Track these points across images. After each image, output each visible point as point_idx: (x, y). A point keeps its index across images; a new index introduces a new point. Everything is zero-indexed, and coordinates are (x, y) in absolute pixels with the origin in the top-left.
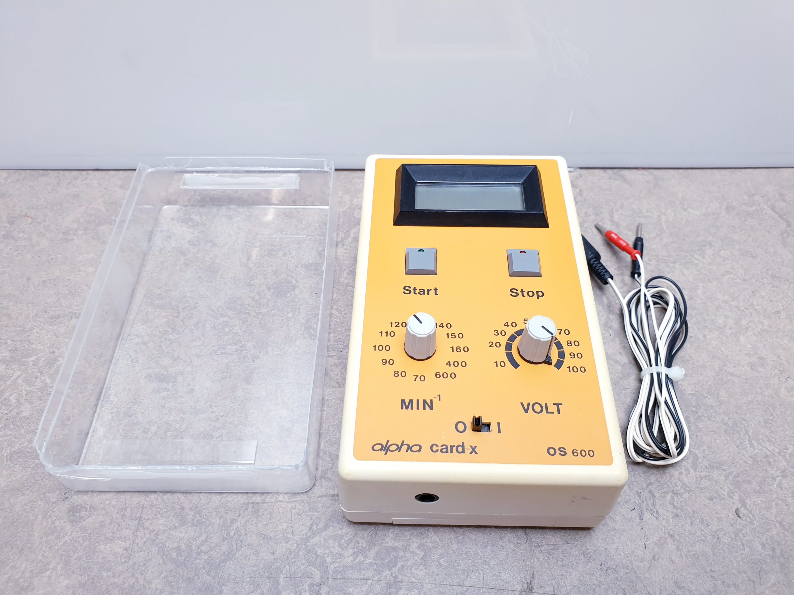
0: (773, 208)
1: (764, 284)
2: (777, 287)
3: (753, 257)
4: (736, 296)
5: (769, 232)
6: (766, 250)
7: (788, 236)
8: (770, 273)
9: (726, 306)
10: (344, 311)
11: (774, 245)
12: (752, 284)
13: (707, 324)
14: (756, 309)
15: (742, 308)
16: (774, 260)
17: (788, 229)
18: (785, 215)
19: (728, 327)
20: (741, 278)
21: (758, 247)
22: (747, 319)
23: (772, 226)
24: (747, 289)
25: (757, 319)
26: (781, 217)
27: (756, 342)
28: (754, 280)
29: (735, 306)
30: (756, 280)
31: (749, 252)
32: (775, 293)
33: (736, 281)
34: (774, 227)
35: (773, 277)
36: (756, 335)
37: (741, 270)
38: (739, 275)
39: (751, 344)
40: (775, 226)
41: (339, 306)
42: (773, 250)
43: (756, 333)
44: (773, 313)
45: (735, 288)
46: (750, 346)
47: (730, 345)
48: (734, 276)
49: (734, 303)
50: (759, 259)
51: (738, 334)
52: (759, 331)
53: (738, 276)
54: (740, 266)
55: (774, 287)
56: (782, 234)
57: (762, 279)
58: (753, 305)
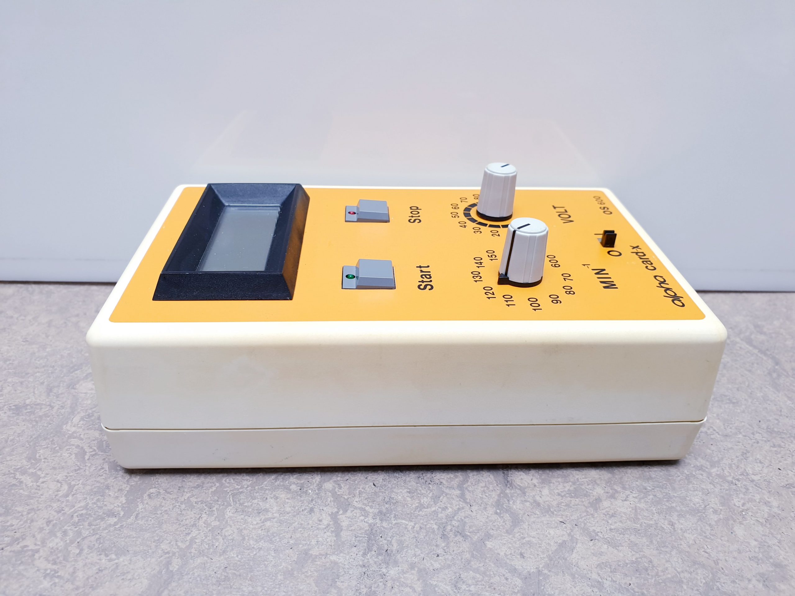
0: (749, 341)
1: (758, 442)
2: (780, 446)
3: (734, 403)
4: (716, 459)
5: (750, 371)
6: (751, 394)
7: (779, 376)
8: (764, 426)
9: (702, 475)
10: (44, 477)
11: (761, 388)
12: (739, 442)
13: (674, 505)
14: (753, 481)
15: (730, 479)
16: (766, 408)
17: (777, 367)
18: (767, 350)
19: (711, 510)
20: (720, 433)
21: (738, 390)
22: (741, 495)
23: (753, 364)
24: (732, 448)
25: (757, 497)
26: (764, 353)
27: (763, 535)
28: (740, 436)
29: (717, 475)
30: (745, 436)
31: (725, 396)
32: (779, 456)
33: (712, 436)
34: (755, 365)
35: (770, 431)
36: (762, 524)
37: (718, 421)
38: (715, 428)
39: (755, 540)
40: (758, 364)
41: (40, 469)
42: (762, 394)
43: (760, 520)
44: (783, 487)
45: (713, 448)
46: (756, 543)
47: (719, 540)
48: (709, 429)
49: (714, 471)
50: (743, 407)
51: (731, 522)
52: (766, 516)
53: (714, 430)
54: (715, 415)
55: (774, 446)
56: (770, 374)
57: (753, 434)
58: (748, 474)
